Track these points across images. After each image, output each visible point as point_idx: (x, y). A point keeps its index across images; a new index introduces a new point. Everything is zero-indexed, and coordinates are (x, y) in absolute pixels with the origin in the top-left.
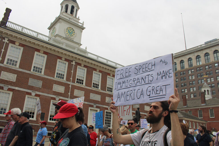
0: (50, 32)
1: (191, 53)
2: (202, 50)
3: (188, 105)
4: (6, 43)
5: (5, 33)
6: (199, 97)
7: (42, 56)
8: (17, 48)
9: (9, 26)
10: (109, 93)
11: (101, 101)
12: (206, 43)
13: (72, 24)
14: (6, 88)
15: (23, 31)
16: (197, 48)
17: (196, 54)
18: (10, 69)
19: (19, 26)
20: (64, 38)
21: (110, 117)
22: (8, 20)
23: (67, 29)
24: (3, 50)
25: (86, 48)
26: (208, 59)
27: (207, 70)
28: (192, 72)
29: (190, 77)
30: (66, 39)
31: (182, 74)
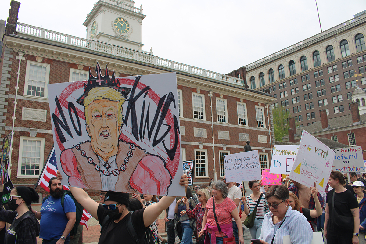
0: (87, 29)
1: (331, 37)
2: (350, 29)
3: (330, 127)
4: (22, 60)
5: (17, 44)
6: (347, 111)
7: (81, 74)
8: (40, 67)
9: (20, 31)
10: (199, 122)
11: (186, 135)
12: (356, 17)
13: (122, 12)
14: (33, 133)
15: (46, 37)
16: (340, 27)
17: (340, 38)
18: (34, 102)
19: (37, 28)
20: (113, 38)
21: (203, 159)
22: (18, 21)
23: (115, 22)
24: (19, 73)
25: (151, 50)
26: (361, 45)
27: (360, 63)
28: (333, 70)
29: (332, 78)
30: (116, 38)
31: (317, 74)
